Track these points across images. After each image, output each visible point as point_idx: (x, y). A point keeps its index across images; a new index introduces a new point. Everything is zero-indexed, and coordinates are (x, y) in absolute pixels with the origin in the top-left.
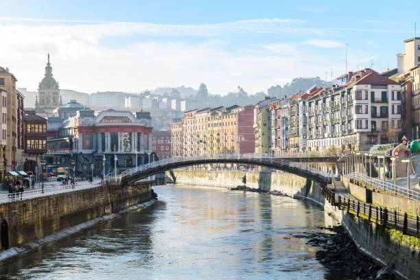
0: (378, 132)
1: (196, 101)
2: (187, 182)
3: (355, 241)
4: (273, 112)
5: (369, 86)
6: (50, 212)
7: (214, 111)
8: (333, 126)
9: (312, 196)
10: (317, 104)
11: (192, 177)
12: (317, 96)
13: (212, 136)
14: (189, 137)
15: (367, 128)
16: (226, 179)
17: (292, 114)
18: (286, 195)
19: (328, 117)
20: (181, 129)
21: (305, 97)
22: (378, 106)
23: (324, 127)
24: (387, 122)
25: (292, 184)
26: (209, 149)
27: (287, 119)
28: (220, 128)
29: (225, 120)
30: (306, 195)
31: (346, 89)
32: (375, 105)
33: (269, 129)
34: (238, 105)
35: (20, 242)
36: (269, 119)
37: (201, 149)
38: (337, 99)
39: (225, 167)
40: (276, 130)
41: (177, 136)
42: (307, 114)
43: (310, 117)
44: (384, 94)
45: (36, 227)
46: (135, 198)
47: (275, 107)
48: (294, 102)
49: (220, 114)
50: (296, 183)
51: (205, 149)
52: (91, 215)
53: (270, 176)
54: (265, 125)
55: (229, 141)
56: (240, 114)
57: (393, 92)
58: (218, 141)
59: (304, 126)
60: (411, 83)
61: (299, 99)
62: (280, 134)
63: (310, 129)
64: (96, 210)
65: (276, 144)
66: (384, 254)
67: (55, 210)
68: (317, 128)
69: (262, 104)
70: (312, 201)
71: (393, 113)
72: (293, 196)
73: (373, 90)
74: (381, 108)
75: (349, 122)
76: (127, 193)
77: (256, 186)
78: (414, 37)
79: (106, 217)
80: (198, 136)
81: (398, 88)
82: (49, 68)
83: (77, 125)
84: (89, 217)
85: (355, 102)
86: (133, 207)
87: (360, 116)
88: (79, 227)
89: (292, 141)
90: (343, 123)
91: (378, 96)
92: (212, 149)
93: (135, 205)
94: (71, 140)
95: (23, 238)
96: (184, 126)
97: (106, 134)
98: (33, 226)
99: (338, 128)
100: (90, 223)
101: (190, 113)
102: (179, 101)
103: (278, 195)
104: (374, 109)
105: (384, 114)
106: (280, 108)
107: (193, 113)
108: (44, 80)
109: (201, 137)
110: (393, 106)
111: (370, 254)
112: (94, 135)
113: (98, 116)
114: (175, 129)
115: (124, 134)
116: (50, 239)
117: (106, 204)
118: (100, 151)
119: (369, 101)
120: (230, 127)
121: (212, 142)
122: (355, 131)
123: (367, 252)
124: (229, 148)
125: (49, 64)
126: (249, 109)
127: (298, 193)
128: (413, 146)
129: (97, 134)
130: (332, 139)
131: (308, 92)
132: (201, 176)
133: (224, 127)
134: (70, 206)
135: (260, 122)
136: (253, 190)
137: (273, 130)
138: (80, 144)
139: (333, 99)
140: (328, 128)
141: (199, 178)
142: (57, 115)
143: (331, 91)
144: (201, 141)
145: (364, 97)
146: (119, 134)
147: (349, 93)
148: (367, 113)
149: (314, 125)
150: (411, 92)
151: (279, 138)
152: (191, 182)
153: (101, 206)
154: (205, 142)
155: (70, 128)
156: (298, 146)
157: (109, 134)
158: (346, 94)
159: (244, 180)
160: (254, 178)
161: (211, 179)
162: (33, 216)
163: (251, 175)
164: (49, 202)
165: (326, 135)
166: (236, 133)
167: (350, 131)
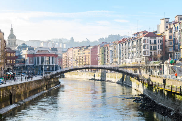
0: (153, 56)
1: (70, 44)
2: (69, 77)
3: (154, 100)
4: (106, 48)
5: (149, 37)
6: (26, 89)
7: (80, 48)
8: (133, 54)
9: (126, 82)
10: (125, 45)
11: (72, 75)
12: (125, 42)
13: (80, 58)
14: (70, 58)
15: (148, 54)
16: (87, 76)
17: (114, 49)
18: (113, 82)
19: (131, 50)
20: (66, 55)
21: (120, 42)
22: (153, 46)
23: (129, 54)
24: (156, 52)
25: (116, 77)
26: (78, 63)
27: (112, 51)
28: (83, 55)
29: (85, 52)
30: (122, 82)
31: (139, 39)
32: (151, 45)
33: (105, 55)
34: (90, 45)
35: (16, 102)
36: (105, 51)
37: (75, 64)
38: (135, 43)
39: (86, 71)
40: (107, 55)
41: (65, 58)
42: (121, 49)
43: (122, 50)
44: (155, 41)
45: (21, 95)
46: (54, 83)
47: (107, 46)
48: (115, 44)
49: (83, 49)
50: (117, 77)
51: (77, 63)
52: (40, 90)
53: (106, 75)
54: (103, 53)
55: (87, 60)
56: (92, 49)
57: (158, 40)
58: (82, 60)
59: (120, 54)
60: (165, 36)
61: (118, 43)
62: (109, 57)
63: (122, 55)
64: (41, 88)
65: (108, 61)
66: (173, 105)
67: (27, 88)
68: (126, 55)
69: (101, 45)
70: (125, 84)
71: (158, 48)
72: (116, 82)
73: (150, 39)
74: (154, 46)
75: (140, 52)
76: (51, 81)
77: (100, 78)
78: (164, 18)
79: (45, 91)
80: (74, 58)
81: (160, 38)
82: (12, 30)
83: (27, 53)
84: (39, 91)
85: (143, 44)
86: (53, 87)
87: (145, 50)
88: (36, 95)
89: (115, 60)
90: (137, 53)
91: (152, 42)
92: (80, 63)
93: (54, 86)
94: (24, 60)
95: (17, 100)
96: (68, 54)
97: (39, 57)
98: (20, 95)
99: (135, 55)
100: (40, 94)
101: (70, 49)
102: (63, 44)
103: (109, 82)
104: (151, 47)
105: (155, 49)
106: (109, 47)
107: (72, 49)
108: (10, 35)
109: (75, 58)
110: (158, 46)
111: (164, 105)
112: (34, 57)
113: (36, 50)
114: (64, 55)
115: (47, 57)
116: (27, 100)
117: (44, 86)
118: (37, 64)
119: (149, 44)
120: (88, 54)
121: (80, 61)
122: (143, 56)
123: (162, 105)
124: (87, 63)
125: (12, 28)
126: (96, 47)
127: (119, 81)
128: (171, 62)
129: (35, 57)
130: (132, 59)
131: (121, 40)
132: (76, 75)
133: (85, 55)
134: (33, 87)
135: (101, 53)
136: (98, 80)
137: (106, 56)
138: (28, 62)
139: (133, 43)
140: (131, 55)
141: (74, 75)
142: (17, 50)
143: (132, 40)
144: (75, 60)
145: (147, 42)
146: (45, 57)
147: (140, 40)
148: (148, 48)
149: (124, 53)
150: (165, 40)
151: (109, 59)
152: (71, 77)
153: (43, 87)
154: (77, 61)
155: (23, 55)
156: (117, 62)
157: (40, 57)
158: (139, 41)
159: (94, 76)
160: (98, 75)
161: (80, 76)
162: (20, 91)
163: (97, 74)
164: (25, 85)
165: (130, 58)
166: (90, 57)
167: (141, 56)
